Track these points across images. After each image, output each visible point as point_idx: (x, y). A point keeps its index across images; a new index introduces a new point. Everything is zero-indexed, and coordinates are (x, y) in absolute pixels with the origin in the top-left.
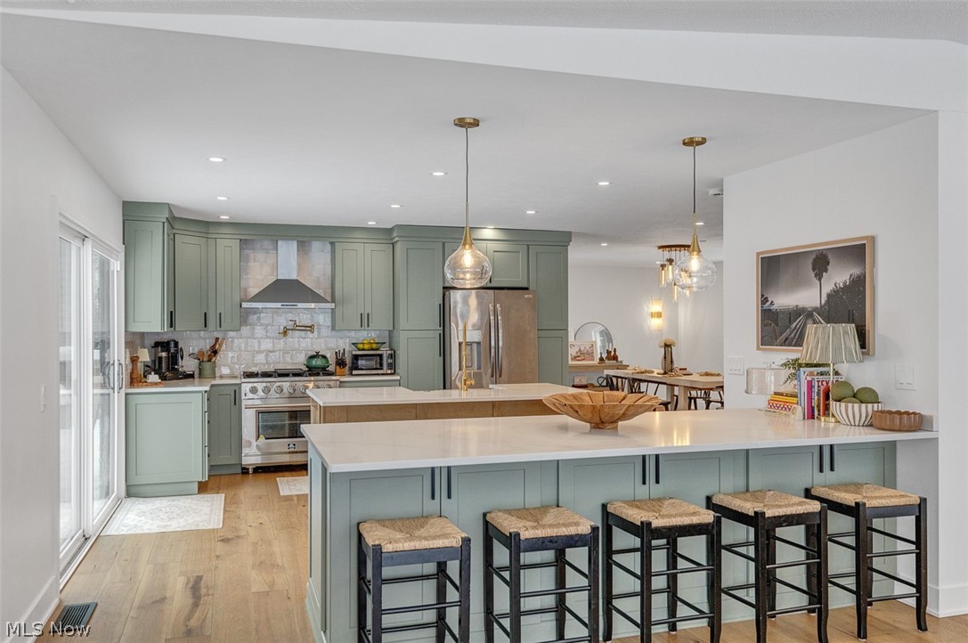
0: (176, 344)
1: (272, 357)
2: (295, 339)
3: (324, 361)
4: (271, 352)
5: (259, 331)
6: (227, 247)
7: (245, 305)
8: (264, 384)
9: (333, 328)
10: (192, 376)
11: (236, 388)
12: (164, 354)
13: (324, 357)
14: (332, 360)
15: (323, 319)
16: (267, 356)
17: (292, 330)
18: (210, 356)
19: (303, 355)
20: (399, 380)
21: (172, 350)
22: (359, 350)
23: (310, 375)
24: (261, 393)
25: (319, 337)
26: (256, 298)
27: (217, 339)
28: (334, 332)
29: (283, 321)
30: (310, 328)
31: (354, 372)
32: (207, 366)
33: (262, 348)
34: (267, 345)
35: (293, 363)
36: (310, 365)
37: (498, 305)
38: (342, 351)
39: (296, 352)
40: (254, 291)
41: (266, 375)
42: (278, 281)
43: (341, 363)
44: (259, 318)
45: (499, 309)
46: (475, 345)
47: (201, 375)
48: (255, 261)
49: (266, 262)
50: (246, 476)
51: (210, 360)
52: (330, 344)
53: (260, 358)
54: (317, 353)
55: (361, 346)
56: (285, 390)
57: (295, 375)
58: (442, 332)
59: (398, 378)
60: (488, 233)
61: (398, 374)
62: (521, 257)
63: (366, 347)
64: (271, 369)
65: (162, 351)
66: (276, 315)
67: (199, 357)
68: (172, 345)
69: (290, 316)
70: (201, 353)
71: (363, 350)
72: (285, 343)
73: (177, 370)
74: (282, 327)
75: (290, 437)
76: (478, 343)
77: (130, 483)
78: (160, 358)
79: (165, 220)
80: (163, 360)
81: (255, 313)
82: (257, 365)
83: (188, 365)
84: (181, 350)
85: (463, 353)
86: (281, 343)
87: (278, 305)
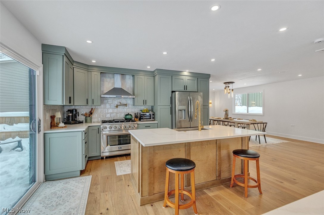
0: (76, 110)
1: (112, 115)
2: (120, 109)
3: (131, 116)
4: (112, 113)
5: (108, 106)
6: (95, 74)
7: (102, 96)
8: (110, 126)
9: (134, 105)
10: (82, 122)
11: (99, 127)
12: (70, 114)
13: (131, 115)
14: (133, 116)
15: (130, 102)
16: (110, 114)
17: (120, 105)
18: (89, 115)
19: (123, 114)
20: (157, 123)
21: (74, 113)
22: (143, 112)
23: (127, 122)
24: (108, 129)
25: (129, 108)
26: (106, 94)
27: (92, 109)
28: (134, 106)
29: (116, 102)
30: (126, 105)
31: (141, 120)
32: (88, 119)
33: (109, 112)
34: (110, 111)
35: (120, 117)
36: (126, 118)
37: (191, 97)
38: (137, 113)
39: (121, 113)
40: (105, 91)
41: (110, 122)
42: (114, 88)
43: (136, 117)
44: (108, 101)
45: (191, 98)
46: (183, 111)
47: (86, 122)
48: (106, 81)
49: (110, 82)
50: (103, 160)
51: (89, 116)
52: (132, 110)
53: (108, 116)
54: (128, 113)
55: (143, 111)
56: (117, 128)
57: (121, 122)
58: (171, 106)
59: (157, 122)
60: (186, 73)
61: (157, 121)
62: (196, 81)
63: (145, 111)
64: (112, 119)
65: (70, 113)
66: (114, 100)
67: (85, 115)
68: (74, 111)
69: (119, 101)
70: (86, 114)
71: (144, 112)
72: (117, 110)
73: (76, 120)
74: (116, 105)
75: (119, 145)
76: (184, 110)
77: (47, 174)
78: (69, 116)
79: (63, 55)
80: (70, 116)
81: (106, 100)
82: (107, 118)
83: (81, 118)
84: (78, 112)
85: (180, 114)
86: (116, 110)
87: (115, 96)
